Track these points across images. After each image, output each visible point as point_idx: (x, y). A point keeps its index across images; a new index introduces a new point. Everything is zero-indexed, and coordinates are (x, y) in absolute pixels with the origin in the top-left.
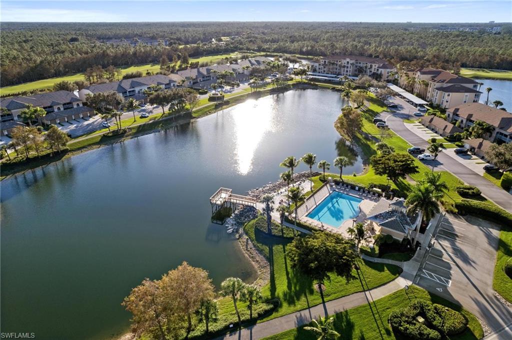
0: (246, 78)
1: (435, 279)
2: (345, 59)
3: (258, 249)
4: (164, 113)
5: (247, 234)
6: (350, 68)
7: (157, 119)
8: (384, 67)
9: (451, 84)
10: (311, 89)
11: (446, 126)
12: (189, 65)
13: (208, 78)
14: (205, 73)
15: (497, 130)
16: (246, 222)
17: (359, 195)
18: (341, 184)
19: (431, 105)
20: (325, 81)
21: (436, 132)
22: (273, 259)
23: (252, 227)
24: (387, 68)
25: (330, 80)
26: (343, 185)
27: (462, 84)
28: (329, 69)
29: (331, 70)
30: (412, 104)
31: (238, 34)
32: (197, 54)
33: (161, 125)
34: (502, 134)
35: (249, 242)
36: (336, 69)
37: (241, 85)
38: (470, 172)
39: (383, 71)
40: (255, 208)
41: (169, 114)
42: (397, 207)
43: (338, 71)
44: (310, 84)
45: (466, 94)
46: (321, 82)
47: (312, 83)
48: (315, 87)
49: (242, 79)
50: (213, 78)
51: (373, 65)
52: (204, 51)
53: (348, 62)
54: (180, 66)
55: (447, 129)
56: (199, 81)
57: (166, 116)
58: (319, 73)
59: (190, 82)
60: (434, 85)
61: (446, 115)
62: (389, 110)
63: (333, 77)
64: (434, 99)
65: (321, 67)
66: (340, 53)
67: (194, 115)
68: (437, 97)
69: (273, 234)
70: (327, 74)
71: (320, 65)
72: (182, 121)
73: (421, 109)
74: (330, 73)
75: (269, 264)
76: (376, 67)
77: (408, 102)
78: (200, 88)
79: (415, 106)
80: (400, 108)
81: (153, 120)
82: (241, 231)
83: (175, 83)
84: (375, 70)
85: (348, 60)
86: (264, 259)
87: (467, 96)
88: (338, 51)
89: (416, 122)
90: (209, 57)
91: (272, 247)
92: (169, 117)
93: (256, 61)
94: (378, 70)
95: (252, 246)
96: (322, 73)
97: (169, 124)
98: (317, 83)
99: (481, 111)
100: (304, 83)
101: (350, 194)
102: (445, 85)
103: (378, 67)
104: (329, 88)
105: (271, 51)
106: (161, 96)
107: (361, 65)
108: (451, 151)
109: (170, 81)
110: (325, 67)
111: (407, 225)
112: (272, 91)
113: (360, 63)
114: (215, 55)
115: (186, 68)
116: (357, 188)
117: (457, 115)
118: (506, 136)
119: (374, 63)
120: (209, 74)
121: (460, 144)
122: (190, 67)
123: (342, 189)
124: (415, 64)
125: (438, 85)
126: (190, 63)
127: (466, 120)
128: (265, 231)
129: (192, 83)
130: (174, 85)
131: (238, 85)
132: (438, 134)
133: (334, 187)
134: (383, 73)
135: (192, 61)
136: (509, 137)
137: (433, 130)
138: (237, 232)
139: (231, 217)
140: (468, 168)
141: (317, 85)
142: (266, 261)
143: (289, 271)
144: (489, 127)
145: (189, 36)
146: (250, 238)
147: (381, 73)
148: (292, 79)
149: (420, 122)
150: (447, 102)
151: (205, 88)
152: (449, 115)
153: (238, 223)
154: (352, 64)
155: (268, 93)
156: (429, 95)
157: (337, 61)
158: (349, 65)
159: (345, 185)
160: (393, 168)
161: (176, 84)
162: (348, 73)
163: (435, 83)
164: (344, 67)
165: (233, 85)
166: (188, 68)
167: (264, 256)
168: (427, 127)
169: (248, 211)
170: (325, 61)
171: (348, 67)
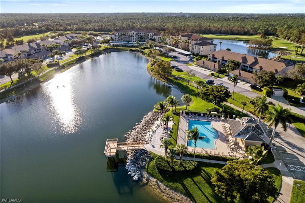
0: (68, 49)
1: (299, 170)
2: (131, 31)
3: (172, 188)
4: (12, 82)
5: (153, 176)
6: (135, 37)
7: (7, 88)
8: (155, 34)
9: (201, 41)
10: (115, 52)
11: (214, 65)
12: (15, 43)
13: (38, 51)
14: (36, 47)
15: (242, 64)
16: (145, 165)
17: (206, 119)
18: (190, 114)
19: (193, 54)
20: (123, 46)
21: (209, 69)
22: (190, 194)
23: (154, 169)
24: (158, 35)
25: (125, 45)
26: (192, 114)
27: (207, 41)
28: (122, 38)
29: (123, 39)
30: (183, 55)
31: (43, 20)
32: (18, 34)
33: (14, 92)
34: (244, 66)
35: (160, 184)
36: (126, 38)
37: (66, 53)
38: (245, 90)
39: (155, 37)
40: (146, 151)
41: (18, 82)
42: (249, 124)
43: (127, 39)
44: (114, 49)
45: (210, 46)
46: (120, 47)
47: (116, 48)
48: (118, 51)
49: (66, 49)
50: (43, 50)
51: (149, 34)
52: (24, 32)
53: (133, 33)
54: (7, 44)
55: (215, 66)
56: (32, 53)
57: (16, 84)
58: (116, 41)
59: (25, 55)
60: (192, 42)
61: (208, 58)
62: (173, 60)
63: (126, 43)
64: (194, 50)
65: (116, 37)
66: (120, 29)
67: (41, 80)
68: (196, 49)
69: (177, 170)
70: (121, 41)
71: (115, 36)
72: (33, 86)
73: (190, 57)
74: (122, 40)
75: (190, 199)
76: (151, 35)
77: (180, 53)
78: (36, 58)
79: (185, 56)
80: (178, 57)
81: (4, 89)
82: (145, 174)
83: (11, 56)
84: (150, 37)
85: (133, 32)
86: (183, 196)
87: (211, 47)
88: (118, 28)
89: (194, 65)
90: (29, 36)
91: (183, 183)
92: (19, 85)
93: (70, 36)
94: (152, 37)
95: (165, 187)
96: (117, 41)
97: (22, 90)
98: (118, 48)
99: (226, 54)
100: (110, 48)
101: (200, 120)
102: (199, 42)
103: (152, 35)
104: (127, 50)
105: (74, 30)
106: (7, 67)
107: (141, 34)
108: (225, 79)
109: (6, 54)
110: (119, 37)
111: (261, 135)
112: (93, 55)
113: (140, 33)
114: (33, 35)
115: (13, 45)
116: (202, 115)
117: (215, 58)
118: (247, 67)
119: (150, 33)
120: (39, 47)
121: (227, 74)
122: (16, 44)
123: (193, 118)
124: (167, 33)
125: (195, 42)
126: (15, 41)
127: (221, 60)
128: (168, 169)
129: (26, 55)
130: (11, 58)
131: (65, 54)
132: (210, 70)
133: (186, 117)
134: (155, 38)
135: (16, 39)
136: (249, 67)
137: (206, 68)
138: (142, 176)
139: (128, 164)
140: (242, 88)
141: (119, 49)
142: (185, 198)
143: (212, 201)
144: (238, 63)
145: (3, 22)
146: (158, 180)
147: (154, 38)
148: (100, 47)
149: (196, 65)
150: (202, 51)
151: (40, 58)
152: (210, 58)
153: (138, 168)
154: (136, 34)
155: (89, 57)
156: (190, 48)
157: (126, 33)
158: (135, 35)
159: (193, 114)
160: (219, 96)
161: (13, 57)
162: (135, 40)
163: (193, 41)
164: (131, 36)
165: (61, 54)
166: (15, 45)
167: (181, 193)
168: (202, 67)
169: (140, 155)
170: (119, 34)
171: (134, 36)
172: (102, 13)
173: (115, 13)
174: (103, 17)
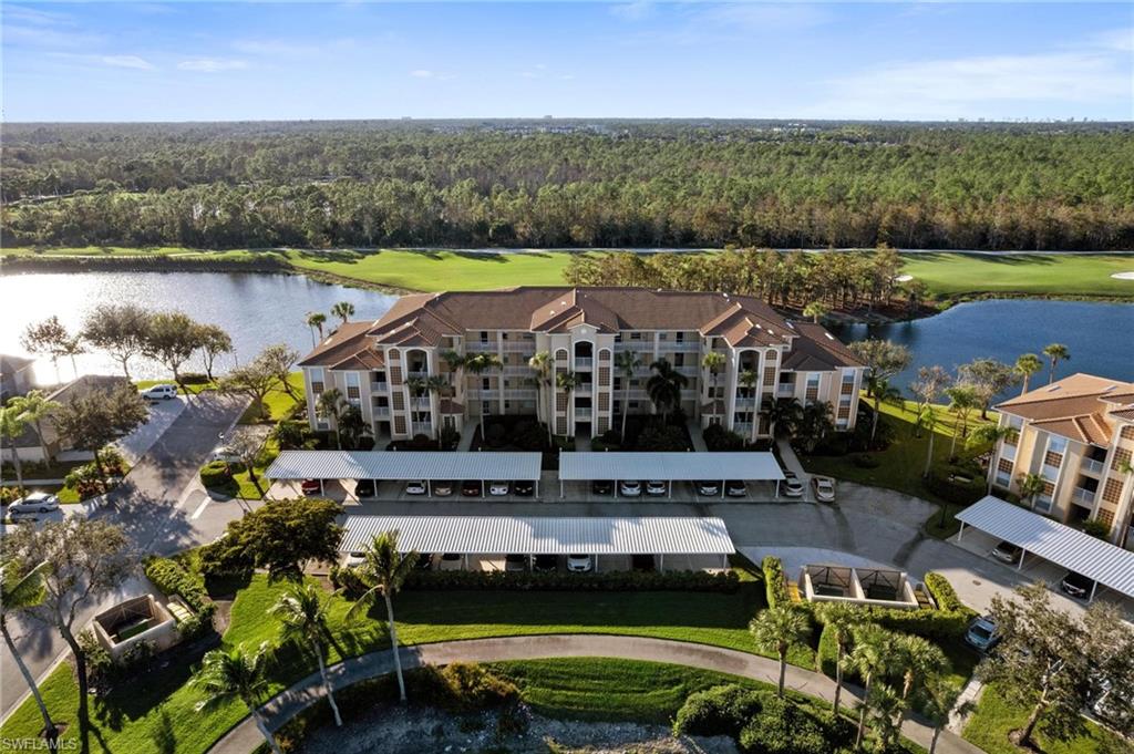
53: (584, 350)
65: (390, 390)
71: (380, 377)
76: (779, 363)
94: (788, 379)
103: (790, 363)
171: (586, 377)
172: (242, 123)
173: (295, 123)
174: (245, 144)
